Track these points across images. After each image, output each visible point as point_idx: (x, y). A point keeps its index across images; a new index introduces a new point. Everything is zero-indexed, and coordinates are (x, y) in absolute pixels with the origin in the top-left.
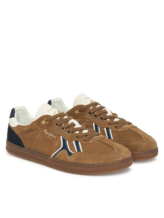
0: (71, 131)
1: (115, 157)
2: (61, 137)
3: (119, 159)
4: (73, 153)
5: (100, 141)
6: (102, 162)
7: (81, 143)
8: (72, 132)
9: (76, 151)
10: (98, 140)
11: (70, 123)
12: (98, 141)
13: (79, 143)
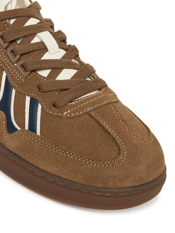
0: (31, 68)
1: (115, 177)
2: (4, 75)
3: (125, 184)
4: (19, 128)
5: (91, 116)
6: (79, 179)
7: (43, 109)
8: (32, 71)
9: (27, 127)
10: (88, 113)
11: (36, 40)
12: (87, 116)
13: (40, 106)
